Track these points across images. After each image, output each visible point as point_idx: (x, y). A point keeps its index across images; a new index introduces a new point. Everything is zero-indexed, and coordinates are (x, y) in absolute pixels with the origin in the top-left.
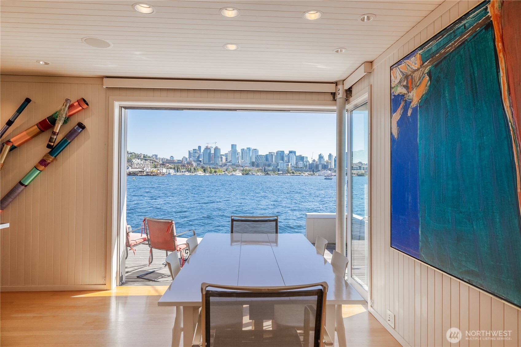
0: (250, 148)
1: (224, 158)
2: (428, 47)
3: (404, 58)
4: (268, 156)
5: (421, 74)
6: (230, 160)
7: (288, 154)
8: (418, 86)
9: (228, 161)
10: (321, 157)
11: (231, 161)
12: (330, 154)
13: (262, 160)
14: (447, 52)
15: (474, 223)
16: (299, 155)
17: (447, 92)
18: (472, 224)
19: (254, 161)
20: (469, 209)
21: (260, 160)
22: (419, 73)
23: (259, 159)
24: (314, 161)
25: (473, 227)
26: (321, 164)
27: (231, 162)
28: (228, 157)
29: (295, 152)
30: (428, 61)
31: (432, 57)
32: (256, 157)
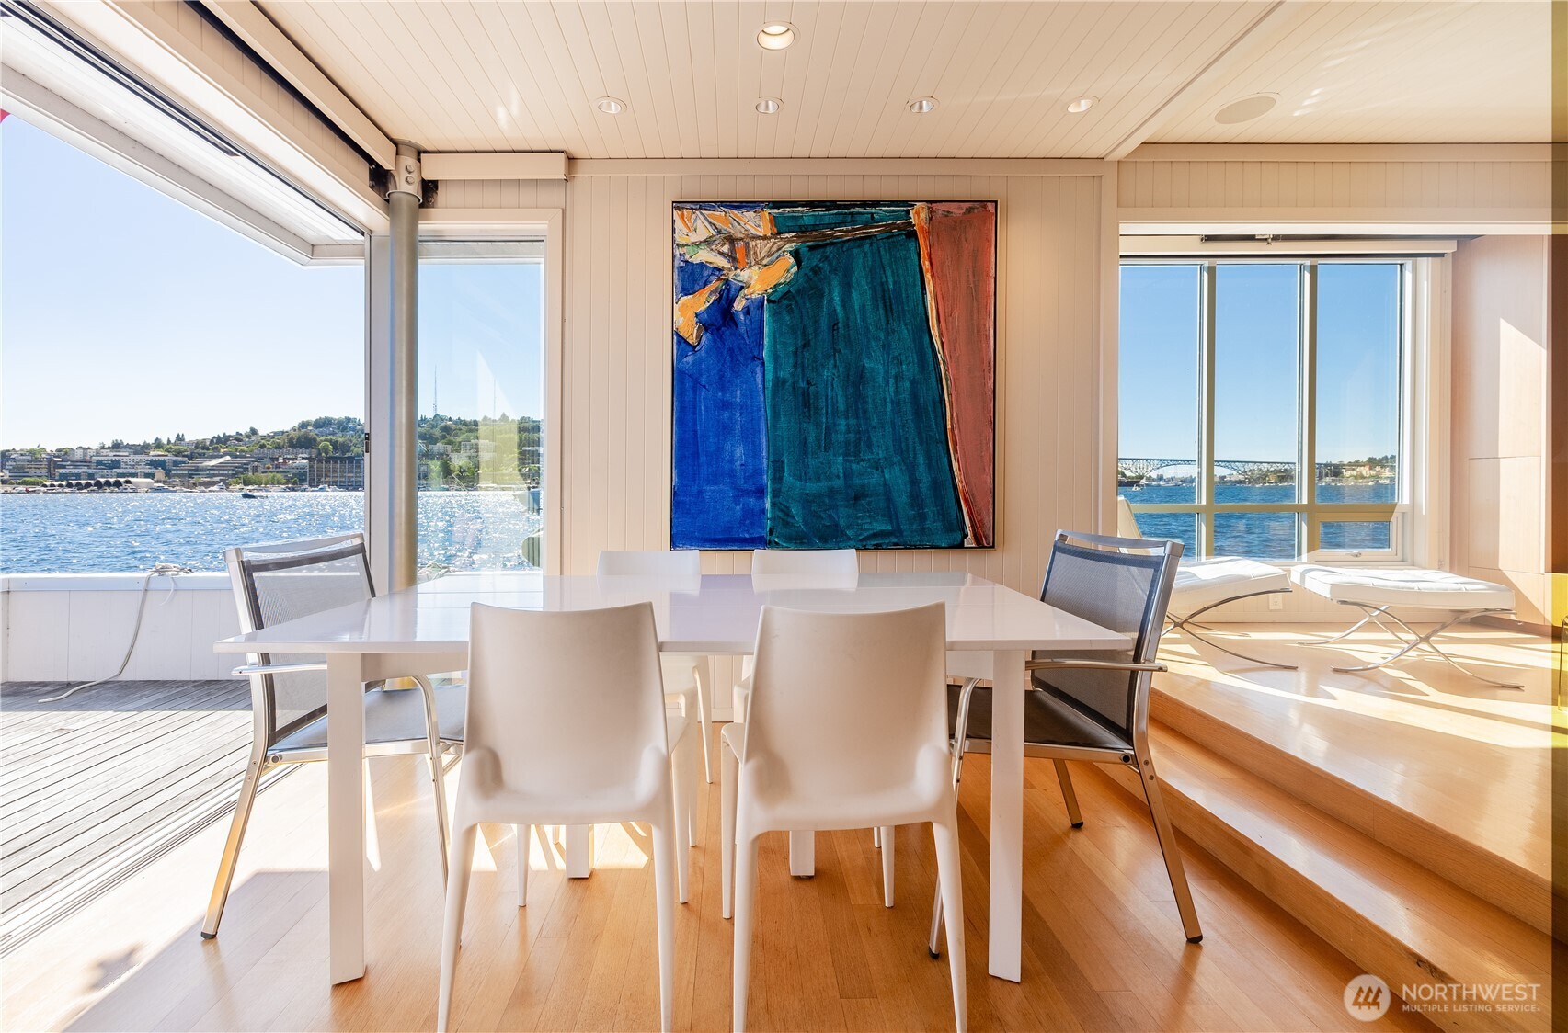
2: (793, 212)
3: (723, 204)
5: (775, 249)
8: (766, 265)
14: (837, 237)
15: (886, 471)
17: (836, 294)
18: (883, 472)
20: (878, 454)
22: (768, 246)
25: (884, 476)
30: (793, 234)
31: (803, 232)
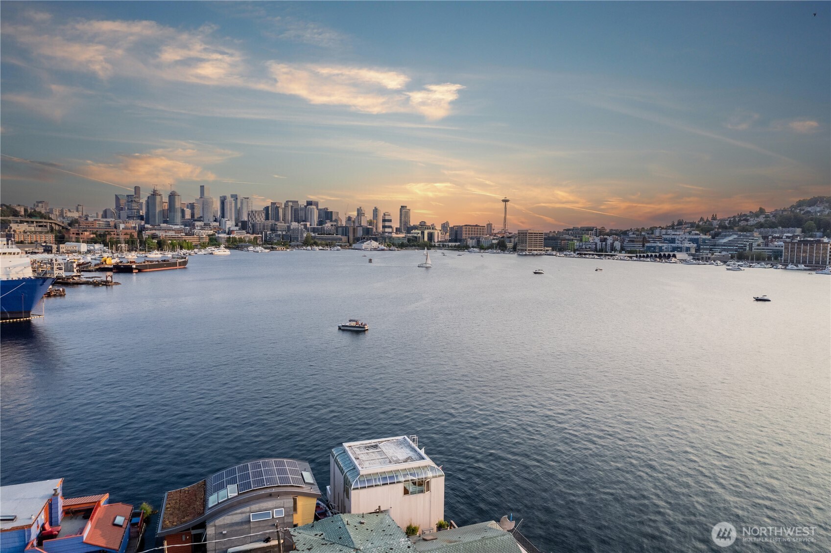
0: (236, 195)
1: (188, 212)
4: (270, 209)
6: (199, 216)
7: (306, 207)
9: (196, 218)
10: (360, 213)
11: (201, 217)
12: (375, 208)
13: (260, 219)
16: (323, 208)
19: (246, 219)
21: (256, 219)
23: (255, 217)
24: (349, 219)
26: (362, 226)
27: (202, 219)
28: (196, 211)
29: (316, 204)
32: (249, 214)
